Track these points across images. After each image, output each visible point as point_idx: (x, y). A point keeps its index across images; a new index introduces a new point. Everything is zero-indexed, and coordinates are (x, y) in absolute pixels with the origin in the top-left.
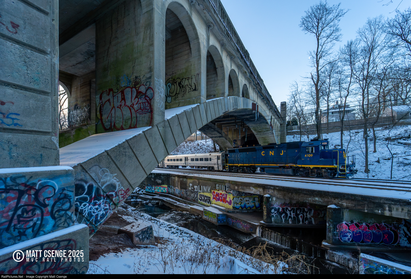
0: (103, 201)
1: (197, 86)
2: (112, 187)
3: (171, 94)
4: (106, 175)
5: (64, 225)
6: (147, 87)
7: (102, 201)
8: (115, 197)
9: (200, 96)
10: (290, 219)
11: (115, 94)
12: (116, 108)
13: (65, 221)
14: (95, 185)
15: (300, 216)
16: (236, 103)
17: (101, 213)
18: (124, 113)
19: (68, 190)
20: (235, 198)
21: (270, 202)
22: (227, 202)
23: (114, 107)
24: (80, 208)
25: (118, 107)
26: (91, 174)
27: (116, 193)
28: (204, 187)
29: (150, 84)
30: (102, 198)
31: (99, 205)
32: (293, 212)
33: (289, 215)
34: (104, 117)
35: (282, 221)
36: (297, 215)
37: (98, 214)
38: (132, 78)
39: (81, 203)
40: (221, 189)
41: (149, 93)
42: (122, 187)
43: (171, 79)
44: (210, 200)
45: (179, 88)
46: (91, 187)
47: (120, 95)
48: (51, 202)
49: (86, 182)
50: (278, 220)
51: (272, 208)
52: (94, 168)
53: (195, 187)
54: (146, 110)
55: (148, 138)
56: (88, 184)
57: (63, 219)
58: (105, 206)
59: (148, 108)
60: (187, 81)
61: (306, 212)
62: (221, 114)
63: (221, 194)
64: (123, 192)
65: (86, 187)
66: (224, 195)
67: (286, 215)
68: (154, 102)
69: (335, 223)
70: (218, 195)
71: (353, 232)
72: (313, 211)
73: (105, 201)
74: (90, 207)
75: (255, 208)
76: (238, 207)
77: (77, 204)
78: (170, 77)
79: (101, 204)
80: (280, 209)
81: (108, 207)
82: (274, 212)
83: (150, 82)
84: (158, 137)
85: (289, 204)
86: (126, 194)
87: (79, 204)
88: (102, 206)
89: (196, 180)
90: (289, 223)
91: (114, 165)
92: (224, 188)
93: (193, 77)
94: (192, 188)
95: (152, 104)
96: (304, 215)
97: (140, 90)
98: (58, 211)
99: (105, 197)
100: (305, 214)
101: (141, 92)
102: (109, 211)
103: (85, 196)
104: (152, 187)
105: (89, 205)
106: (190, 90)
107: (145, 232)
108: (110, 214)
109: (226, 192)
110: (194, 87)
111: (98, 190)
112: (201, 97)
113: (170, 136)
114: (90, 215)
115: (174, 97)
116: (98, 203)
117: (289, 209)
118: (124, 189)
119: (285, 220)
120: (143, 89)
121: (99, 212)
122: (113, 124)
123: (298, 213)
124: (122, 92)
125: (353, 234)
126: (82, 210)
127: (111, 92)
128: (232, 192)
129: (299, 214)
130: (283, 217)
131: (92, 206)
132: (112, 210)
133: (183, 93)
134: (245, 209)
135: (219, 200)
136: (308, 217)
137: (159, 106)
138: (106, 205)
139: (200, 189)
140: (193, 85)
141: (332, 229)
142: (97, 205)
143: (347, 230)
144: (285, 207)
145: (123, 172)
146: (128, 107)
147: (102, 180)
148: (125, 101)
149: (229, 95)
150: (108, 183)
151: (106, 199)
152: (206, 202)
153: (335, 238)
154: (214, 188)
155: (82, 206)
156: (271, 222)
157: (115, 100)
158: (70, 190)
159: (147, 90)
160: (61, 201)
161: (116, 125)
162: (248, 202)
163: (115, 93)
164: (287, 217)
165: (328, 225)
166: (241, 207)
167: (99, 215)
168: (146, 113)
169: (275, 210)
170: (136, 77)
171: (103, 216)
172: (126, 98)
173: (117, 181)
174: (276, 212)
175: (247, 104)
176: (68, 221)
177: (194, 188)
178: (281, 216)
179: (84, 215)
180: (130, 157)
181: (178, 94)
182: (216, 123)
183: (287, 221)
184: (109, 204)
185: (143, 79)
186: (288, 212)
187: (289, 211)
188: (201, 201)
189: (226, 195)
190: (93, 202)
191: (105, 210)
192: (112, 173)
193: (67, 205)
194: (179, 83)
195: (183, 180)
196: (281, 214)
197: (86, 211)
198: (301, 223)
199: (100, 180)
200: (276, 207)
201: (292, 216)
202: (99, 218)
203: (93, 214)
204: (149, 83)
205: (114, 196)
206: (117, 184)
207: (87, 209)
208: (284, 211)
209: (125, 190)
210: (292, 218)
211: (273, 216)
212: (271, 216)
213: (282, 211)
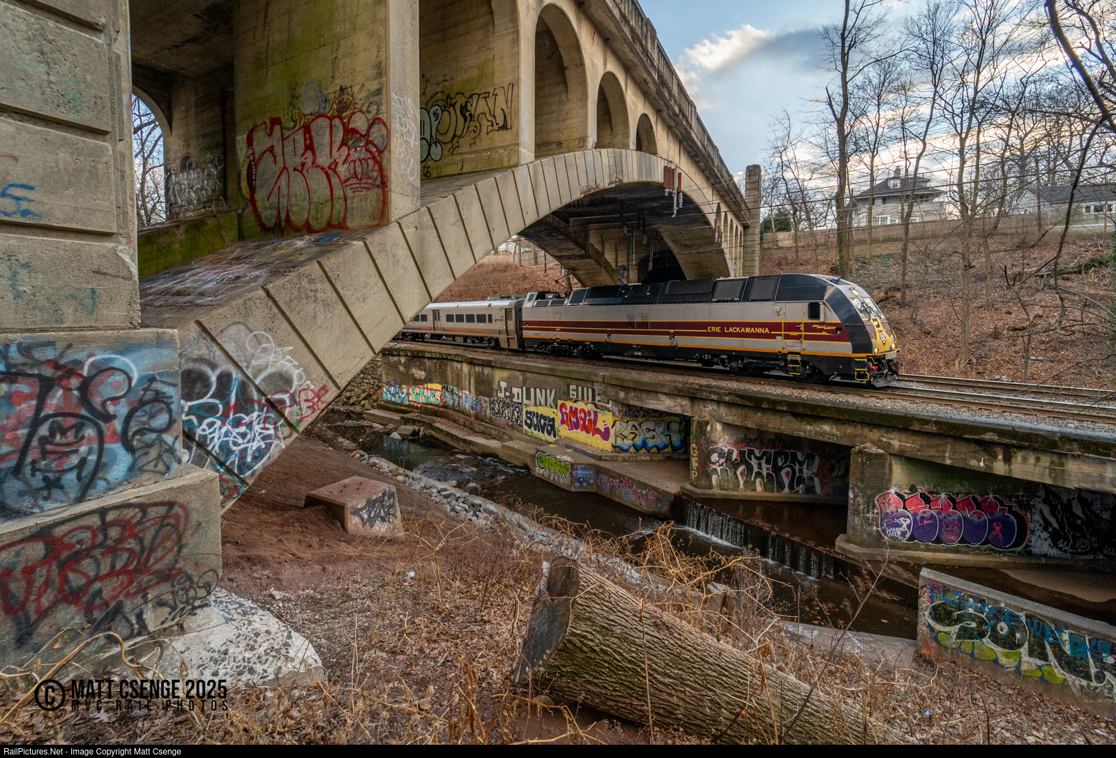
0: (259, 416)
1: (508, 118)
2: (283, 380)
3: (440, 138)
4: (265, 350)
5: (156, 466)
6: (370, 116)
7: (255, 414)
8: (290, 406)
9: (518, 144)
10: (758, 480)
11: (287, 133)
12: (291, 170)
13: (159, 457)
14: (236, 375)
15: (783, 473)
16: (618, 165)
17: (255, 445)
18: (313, 186)
19: (163, 382)
20: (618, 423)
21: (708, 435)
22: (597, 431)
23: (285, 168)
24: (199, 432)
25: (295, 169)
26: (224, 346)
27: (292, 397)
28: (538, 390)
29: (378, 110)
30: (256, 407)
31: (250, 425)
32: (768, 462)
33: (756, 469)
34: (260, 195)
35: (739, 486)
36: (777, 469)
37: (245, 450)
38: (330, 90)
39: (201, 419)
40: (583, 399)
41: (375, 135)
42: (308, 382)
43: (439, 96)
44: (553, 427)
45: (461, 120)
46: (225, 379)
47: (300, 137)
48: (122, 409)
49: (213, 366)
50: (728, 481)
51: (714, 451)
52: (233, 330)
53: (515, 390)
54: (370, 181)
55: (375, 256)
56: (218, 372)
57: (153, 453)
58: (265, 428)
59: (375, 174)
60: (482, 103)
61: (801, 464)
62: (577, 195)
63: (583, 410)
64: (311, 395)
65: (214, 379)
66: (590, 415)
67: (749, 468)
68: (389, 160)
69: (870, 492)
70: (574, 412)
71: (915, 515)
72: (817, 460)
73: (264, 415)
74: (224, 429)
75: (669, 449)
76: (625, 447)
77: (190, 421)
78: (439, 89)
79: (255, 423)
80: (732, 453)
81: (272, 432)
82: (718, 461)
83: (379, 105)
84: (403, 252)
85: (756, 439)
86: (319, 399)
87: (195, 421)
88: (257, 428)
89: (517, 373)
90: (755, 490)
91: (286, 325)
92: (590, 394)
93: (500, 92)
94: (508, 394)
95: (384, 163)
96: (794, 470)
97: (351, 126)
98: (141, 432)
99: (264, 406)
100: (797, 467)
101: (354, 131)
102: (276, 442)
103: (212, 400)
104: (400, 388)
105: (223, 424)
106: (490, 128)
107: (375, 501)
108: (277, 449)
109: (596, 406)
110: (500, 121)
111: (243, 387)
112: (521, 149)
113: (434, 251)
114: (225, 448)
115: (450, 145)
116: (247, 419)
117: (757, 453)
118: (312, 387)
119: (746, 482)
120: (359, 123)
121: (248, 442)
122: (283, 216)
123: (780, 464)
124: (307, 129)
125: (915, 520)
126: (205, 437)
127: (277, 128)
128: (609, 406)
129: (782, 468)
130: (741, 474)
131: (230, 428)
132: (284, 438)
133: (473, 135)
134: (644, 450)
135: (576, 426)
136: (805, 476)
137: (405, 169)
138: (267, 426)
139: (528, 398)
140: (498, 113)
141: (861, 507)
142: (243, 425)
143: (901, 510)
144: (746, 449)
145: (308, 341)
146: (323, 169)
147: (254, 363)
148: (314, 153)
149: (599, 145)
150: (270, 370)
151: (267, 412)
152: (543, 432)
153: (868, 529)
154: (564, 393)
155: (204, 426)
156: (711, 487)
157: (289, 149)
158: (169, 380)
159: (370, 127)
160: (147, 408)
161: (293, 218)
162: (654, 433)
163: (288, 129)
164: (752, 474)
165: (851, 495)
166: (634, 445)
167: (250, 452)
168: (368, 189)
169: (721, 455)
170: (342, 89)
171: (258, 455)
172: (315, 145)
173: (295, 366)
174: (722, 460)
175: (650, 171)
176: (166, 457)
177: (511, 392)
178: (736, 470)
179: (209, 448)
180: (327, 305)
181: (460, 137)
182: (571, 220)
183: (750, 485)
184: (275, 423)
185: (361, 96)
186: (754, 462)
187: (757, 458)
188: (530, 427)
189: (596, 413)
190: (231, 417)
191: (264, 438)
192: (280, 345)
193: (161, 420)
194: (462, 107)
195: (483, 373)
196: (735, 466)
197: (216, 439)
198: (786, 490)
199: (249, 363)
200: (724, 448)
201: (764, 473)
202: (249, 459)
203: (234, 448)
204: (375, 107)
205: (288, 403)
206: (295, 373)
207: (216, 435)
208: (743, 459)
209: (317, 389)
210: (762, 478)
211: (715, 470)
212: (709, 470)
213: (739, 460)
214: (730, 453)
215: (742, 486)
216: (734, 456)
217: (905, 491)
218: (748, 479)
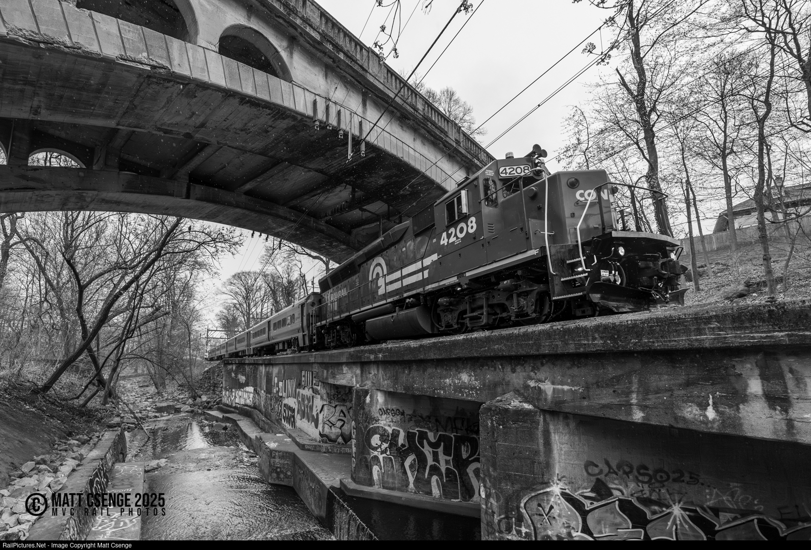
10: (434, 478)
20: (326, 408)
21: (367, 409)
22: (313, 418)
28: (289, 381)
32: (446, 452)
33: (430, 461)
35: (407, 485)
40: (307, 384)
44: (294, 418)
50: (393, 476)
51: (375, 431)
53: (280, 385)
63: (307, 397)
66: (310, 401)
67: (421, 459)
70: (303, 399)
76: (333, 437)
80: (398, 436)
82: (380, 446)
85: (429, 417)
90: (430, 493)
92: (311, 378)
104: (232, 392)
109: (313, 390)
119: (417, 480)
128: (320, 388)
130: (411, 466)
135: (304, 415)
139: (285, 390)
144: (416, 430)
152: (289, 424)
154: (299, 381)
156: (371, 483)
164: (425, 469)
165: (483, 493)
166: (342, 435)
169: (384, 438)
174: (385, 445)
177: (278, 387)
183: (423, 484)
186: (427, 451)
188: (284, 421)
189: (313, 398)
195: (269, 371)
196: (402, 454)
200: (387, 428)
201: (443, 469)
208: (413, 446)
210: (440, 474)
211: (376, 458)
212: (369, 458)
213: (407, 446)
214: (395, 435)
215: (411, 486)
216: (401, 440)
217: (584, 492)
218: (420, 476)
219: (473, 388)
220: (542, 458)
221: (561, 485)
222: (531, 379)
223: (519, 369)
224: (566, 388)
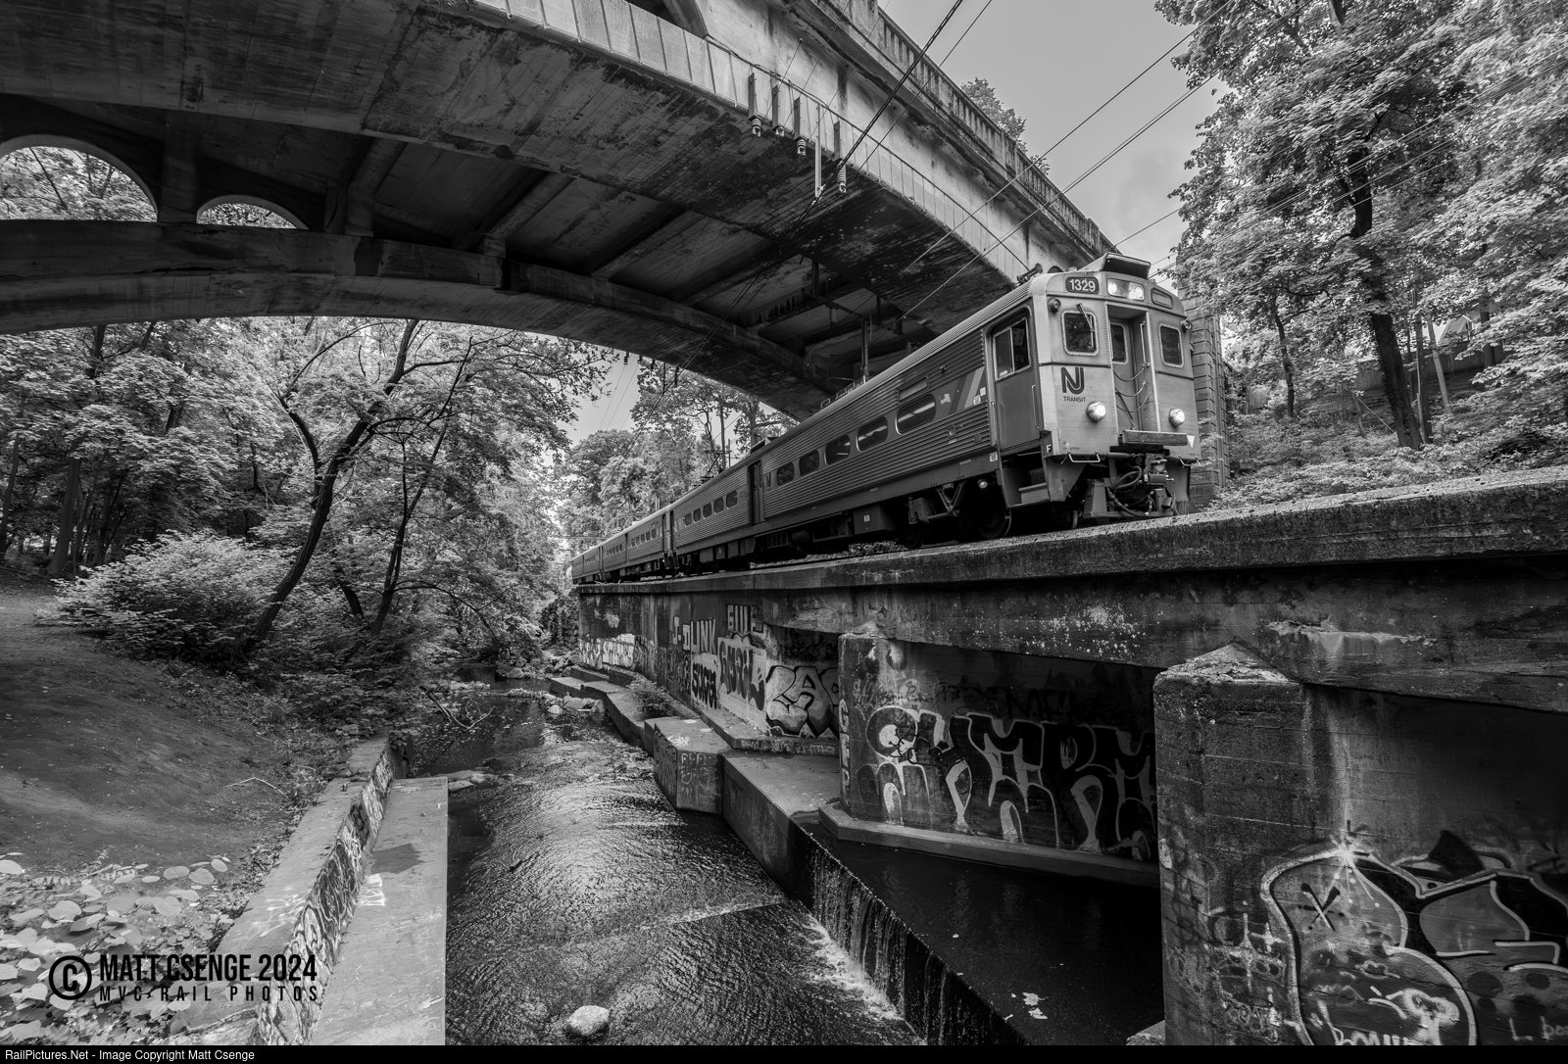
10: (1006, 806)
15: (1078, 791)
21: (870, 676)
22: (753, 691)
28: (702, 624)
32: (1030, 757)
33: (997, 775)
35: (953, 818)
40: (740, 629)
44: (714, 690)
50: (924, 802)
51: (885, 718)
53: (685, 630)
61: (1130, 765)
63: (740, 652)
66: (746, 660)
67: (980, 770)
69: (1234, 851)
70: (732, 657)
76: (793, 725)
80: (931, 726)
82: (897, 747)
89: (687, 599)
90: (997, 834)
92: (746, 619)
96: (1110, 787)
100: (1120, 777)
109: (752, 641)
119: (971, 811)
125: (1482, 1007)
129: (1071, 776)
130: (959, 784)
135: (733, 685)
136: (1146, 803)
139: (695, 640)
141: (1204, 913)
143: (1397, 951)
144: (968, 716)
152: (707, 701)
153: (1243, 1014)
154: (723, 624)
156: (880, 815)
164: (987, 788)
165: (1166, 858)
166: (809, 721)
169: (904, 730)
174: (906, 745)
177: (682, 634)
178: (947, 776)
183: (983, 818)
186: (991, 754)
187: (998, 742)
188: (696, 694)
189: (752, 655)
195: (663, 607)
196: (940, 760)
198: (1091, 843)
200: (910, 712)
201: (1023, 788)
208: (961, 745)
210: (1019, 801)
211: (890, 769)
212: (876, 769)
213: (951, 745)
214: (927, 725)
216: (938, 735)
217: (1412, 861)
218: (977, 801)
219: (1121, 637)
220: (1311, 788)
221: (1356, 845)
222: (1280, 618)
223: (1245, 597)
224: (1381, 637)
